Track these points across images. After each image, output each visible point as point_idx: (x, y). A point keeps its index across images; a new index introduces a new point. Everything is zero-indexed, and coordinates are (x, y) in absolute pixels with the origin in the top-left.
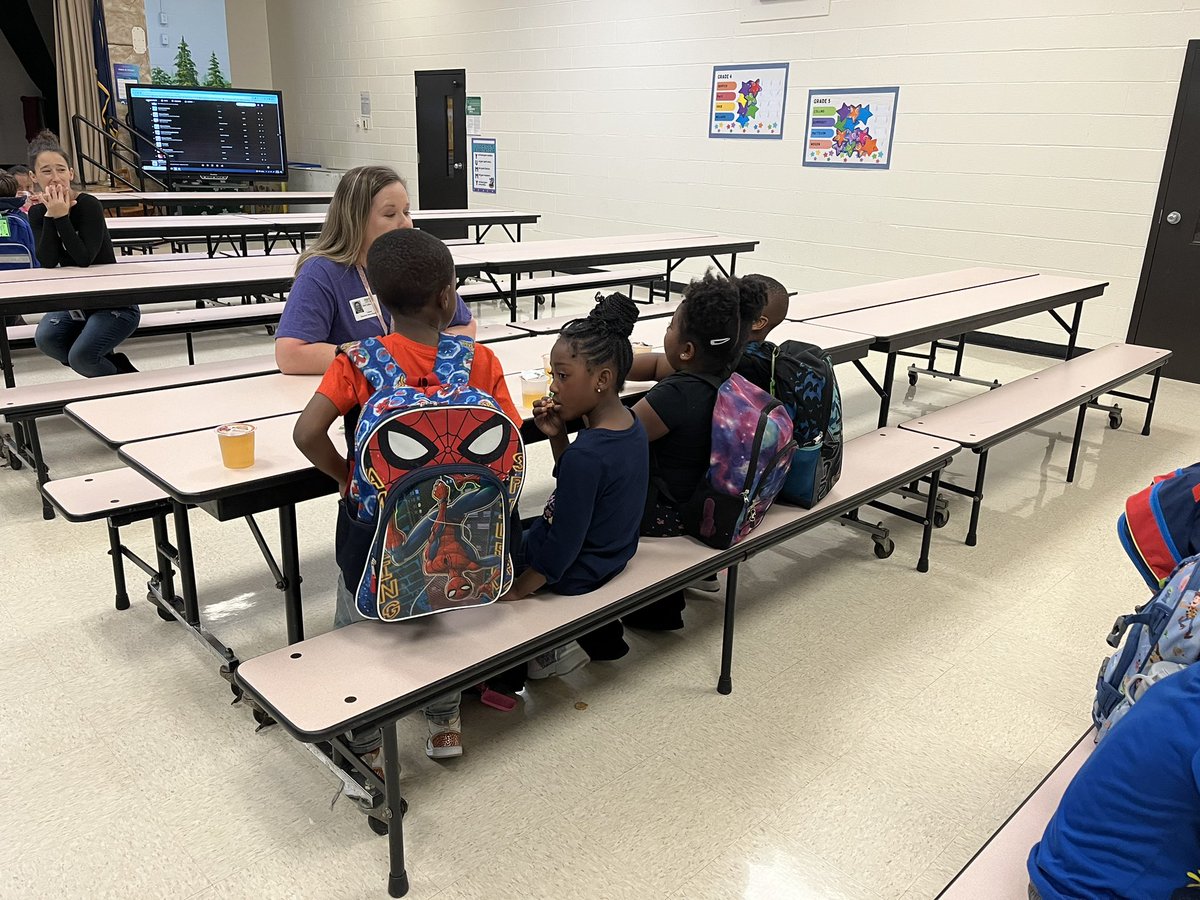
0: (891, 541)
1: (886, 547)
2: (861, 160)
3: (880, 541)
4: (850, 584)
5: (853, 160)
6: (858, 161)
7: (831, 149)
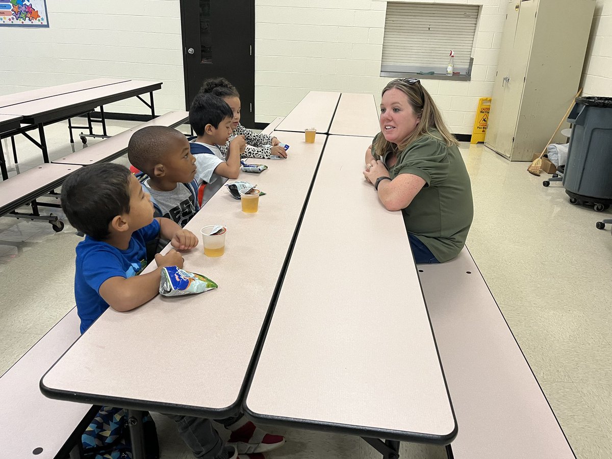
0: (60, 222)
1: (59, 226)
2: (32, 22)
3: (54, 223)
4: (39, 249)
5: (27, 22)
6: (30, 23)
7: (12, 16)
